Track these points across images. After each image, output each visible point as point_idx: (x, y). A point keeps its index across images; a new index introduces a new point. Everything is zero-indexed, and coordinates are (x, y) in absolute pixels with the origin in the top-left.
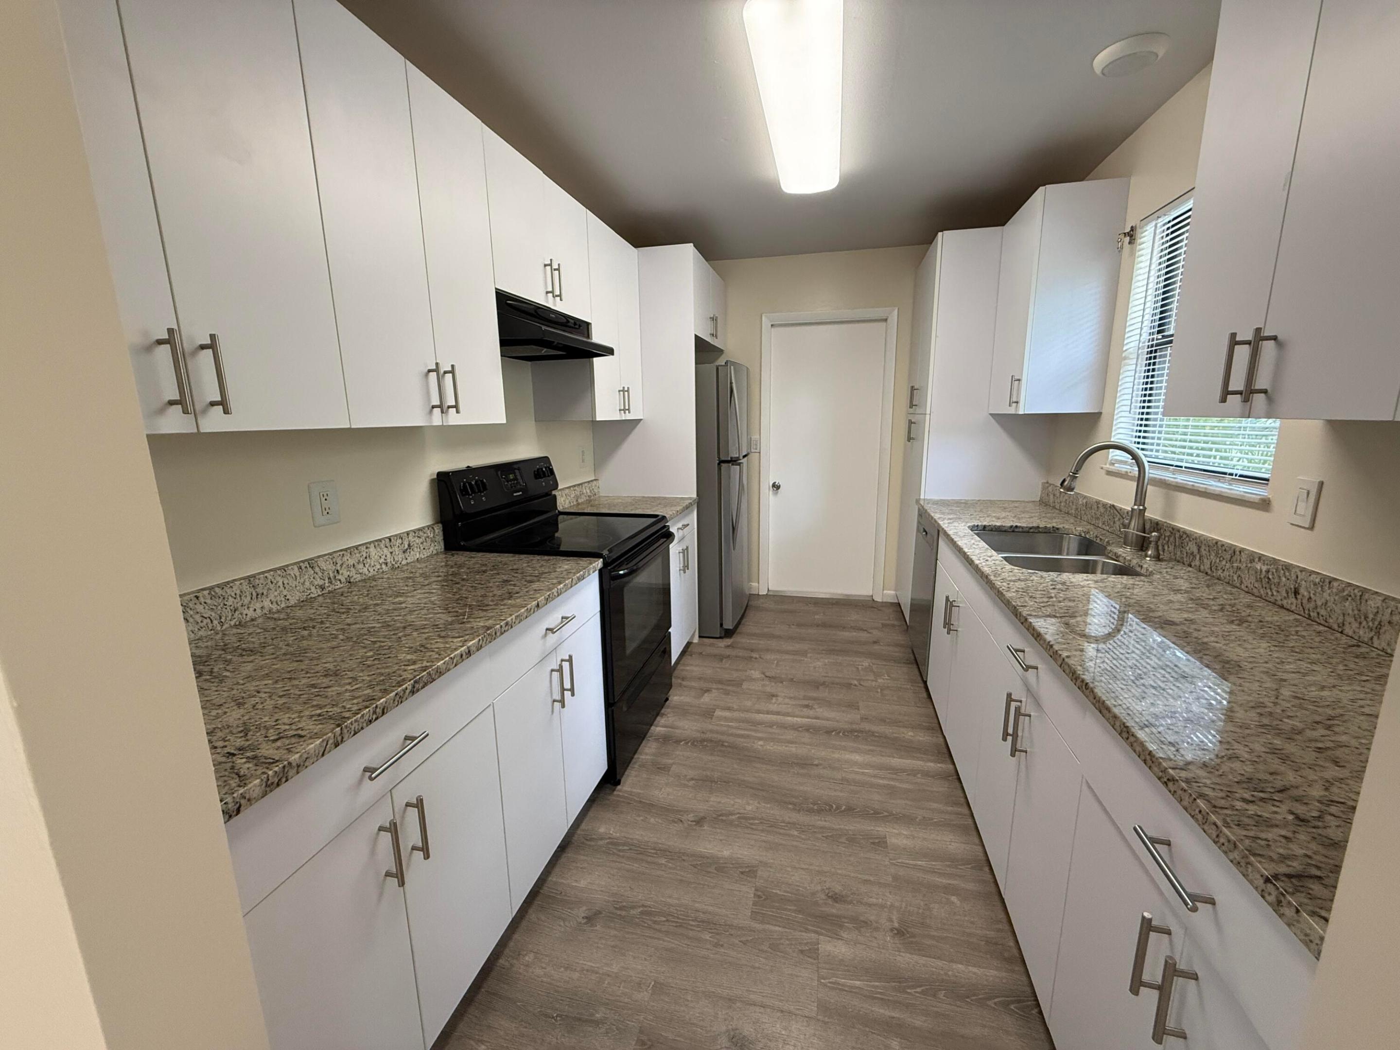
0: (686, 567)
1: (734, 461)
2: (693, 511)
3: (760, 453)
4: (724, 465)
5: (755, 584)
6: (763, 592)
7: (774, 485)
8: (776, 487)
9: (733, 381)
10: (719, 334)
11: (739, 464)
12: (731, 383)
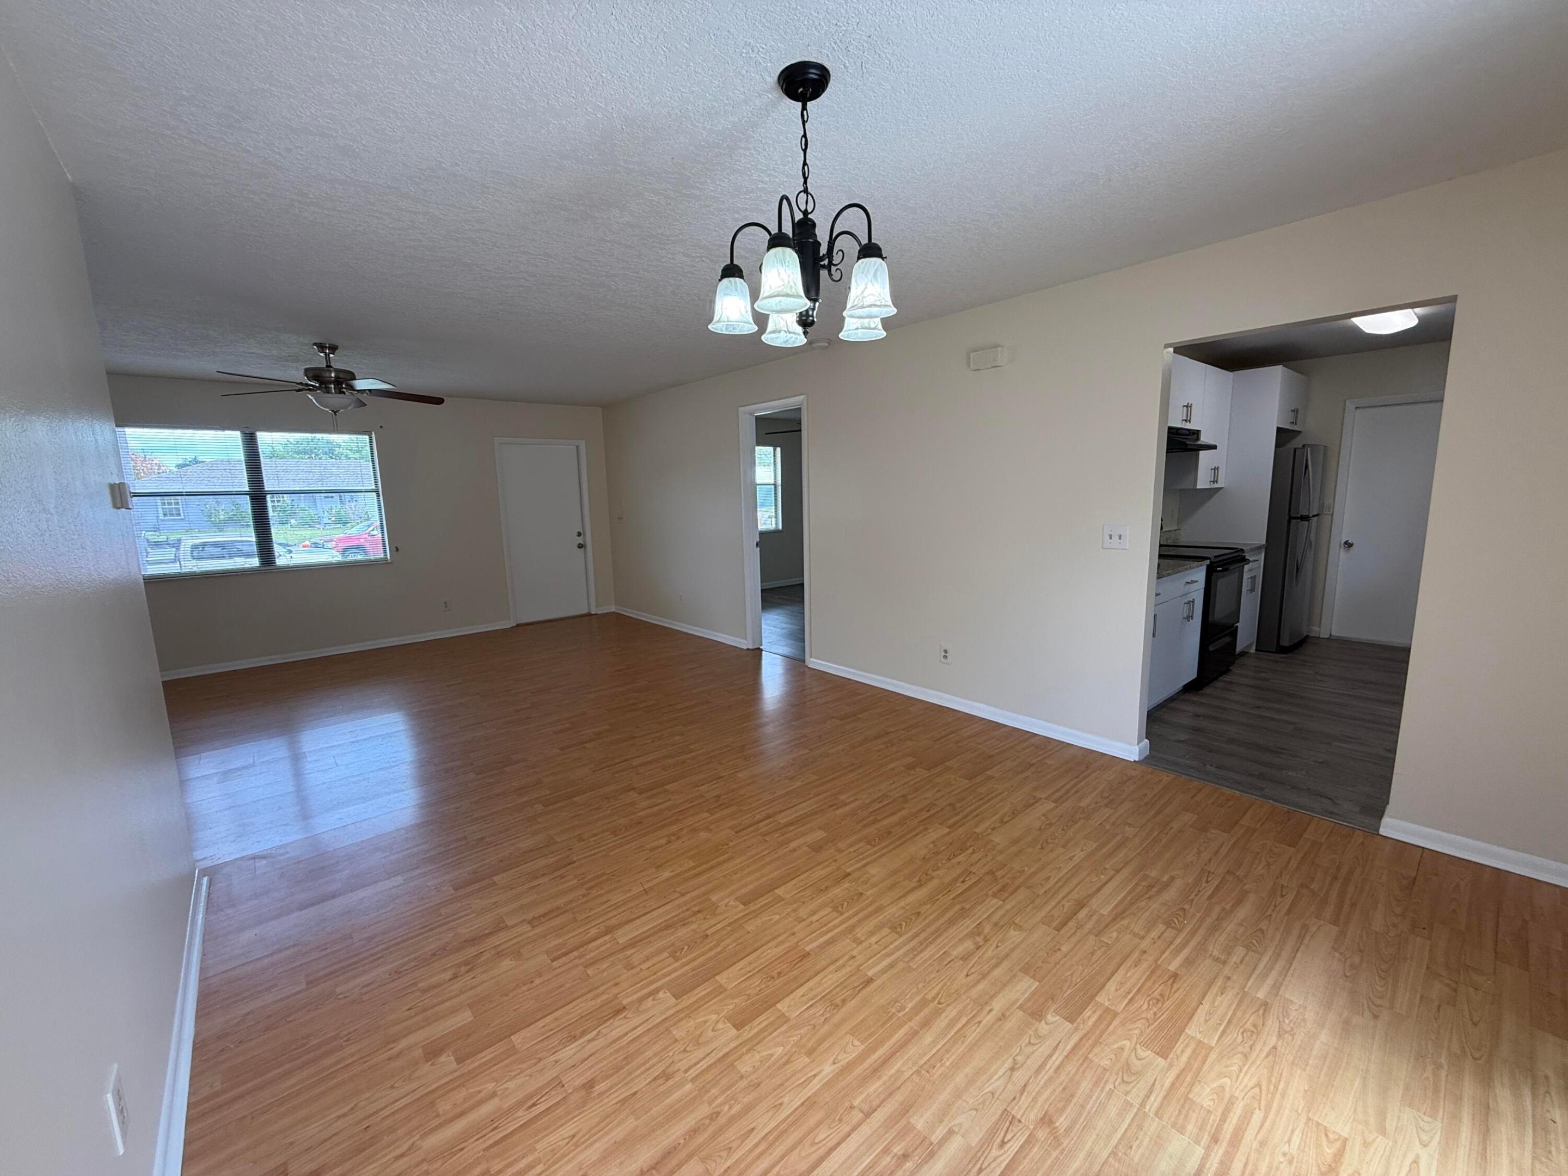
0: (1252, 590)
1: (1306, 518)
2: (1261, 553)
3: (1332, 515)
4: (1293, 521)
5: (1316, 628)
6: (1324, 635)
7: (1346, 543)
8: (1348, 545)
9: (1309, 459)
10: (1298, 422)
11: (1308, 521)
12: (1307, 460)
